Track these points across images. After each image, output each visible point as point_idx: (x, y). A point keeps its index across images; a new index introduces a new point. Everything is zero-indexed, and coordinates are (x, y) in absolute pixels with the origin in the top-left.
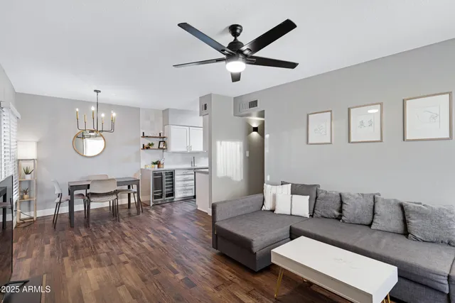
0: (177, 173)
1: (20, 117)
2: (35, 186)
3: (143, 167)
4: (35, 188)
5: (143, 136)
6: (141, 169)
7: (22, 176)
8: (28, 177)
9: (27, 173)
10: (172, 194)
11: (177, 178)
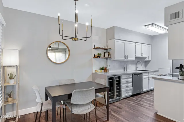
0: (123, 77)
1: (5, 24)
2: (17, 89)
3: (94, 72)
4: (17, 92)
5: (95, 48)
6: (93, 73)
7: (7, 81)
8: (12, 82)
9: (11, 78)
10: (119, 95)
11: (123, 81)
